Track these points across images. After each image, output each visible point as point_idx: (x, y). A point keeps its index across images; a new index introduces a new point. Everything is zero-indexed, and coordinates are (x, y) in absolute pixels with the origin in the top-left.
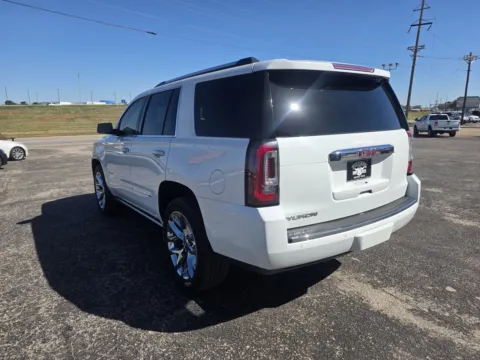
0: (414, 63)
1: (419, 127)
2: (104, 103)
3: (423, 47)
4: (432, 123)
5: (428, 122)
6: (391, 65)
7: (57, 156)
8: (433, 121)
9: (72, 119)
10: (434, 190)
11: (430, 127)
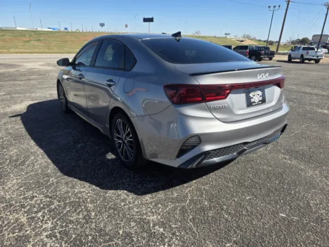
0: (288, 7)
1: (292, 56)
2: (51, 30)
4: (304, 52)
5: (301, 52)
6: (275, 7)
7: (22, 69)
8: (305, 52)
9: (28, 41)
11: (302, 56)
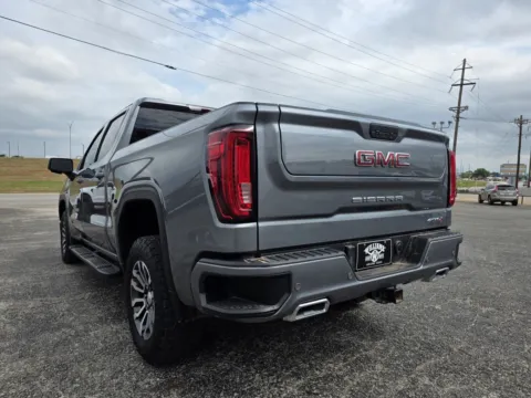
3: (466, 108)
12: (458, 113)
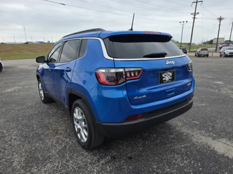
0: (194, 21)
3: (198, 13)
6: (184, 22)
10: (219, 83)
12: (195, 16)
